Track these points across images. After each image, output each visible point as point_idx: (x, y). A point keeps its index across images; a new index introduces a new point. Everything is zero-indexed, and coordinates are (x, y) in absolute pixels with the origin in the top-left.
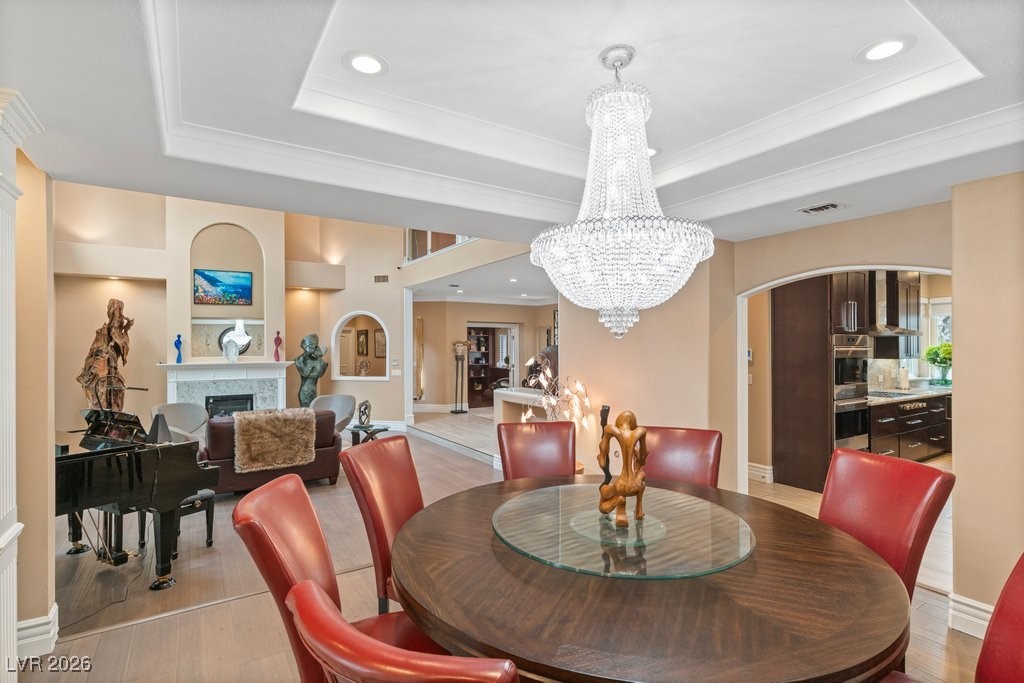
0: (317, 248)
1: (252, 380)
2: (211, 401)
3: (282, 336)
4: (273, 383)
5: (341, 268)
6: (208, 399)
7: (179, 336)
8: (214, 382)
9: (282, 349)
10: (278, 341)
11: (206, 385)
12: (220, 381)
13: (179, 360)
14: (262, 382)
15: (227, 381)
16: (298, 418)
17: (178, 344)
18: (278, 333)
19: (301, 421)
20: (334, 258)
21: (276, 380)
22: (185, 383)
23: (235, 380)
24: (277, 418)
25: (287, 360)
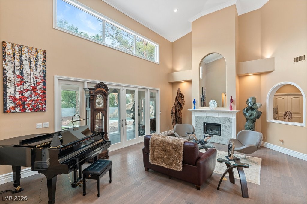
0: (259, 53)
1: (221, 118)
2: (205, 124)
3: (233, 98)
4: (230, 120)
5: (272, 59)
6: (204, 123)
7: (194, 99)
8: (206, 117)
9: (234, 104)
10: (232, 101)
11: (203, 118)
12: (208, 117)
13: (195, 108)
14: (225, 119)
15: (211, 117)
16: (175, 143)
17: (194, 102)
18: (231, 97)
19: (175, 145)
20: (268, 55)
21: (231, 119)
22: (197, 116)
23: (214, 117)
24: (165, 141)
25: (237, 110)
